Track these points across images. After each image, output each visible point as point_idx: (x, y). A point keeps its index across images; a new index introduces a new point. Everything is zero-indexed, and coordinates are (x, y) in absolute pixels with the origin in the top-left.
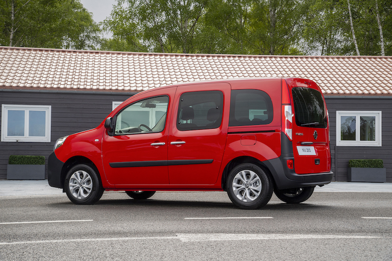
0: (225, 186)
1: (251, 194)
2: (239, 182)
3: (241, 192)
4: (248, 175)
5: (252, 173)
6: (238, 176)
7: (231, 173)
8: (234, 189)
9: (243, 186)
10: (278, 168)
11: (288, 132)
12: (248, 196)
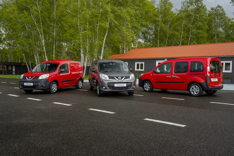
0: (188, 89)
1: (196, 92)
2: (193, 89)
3: (193, 92)
4: (195, 87)
5: (197, 86)
6: (192, 87)
7: (190, 86)
8: (191, 91)
9: (193, 90)
10: (204, 85)
11: (208, 74)
12: (195, 93)
